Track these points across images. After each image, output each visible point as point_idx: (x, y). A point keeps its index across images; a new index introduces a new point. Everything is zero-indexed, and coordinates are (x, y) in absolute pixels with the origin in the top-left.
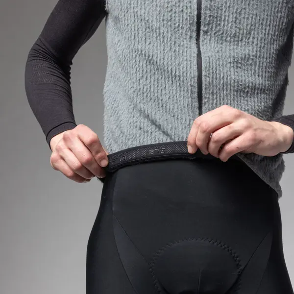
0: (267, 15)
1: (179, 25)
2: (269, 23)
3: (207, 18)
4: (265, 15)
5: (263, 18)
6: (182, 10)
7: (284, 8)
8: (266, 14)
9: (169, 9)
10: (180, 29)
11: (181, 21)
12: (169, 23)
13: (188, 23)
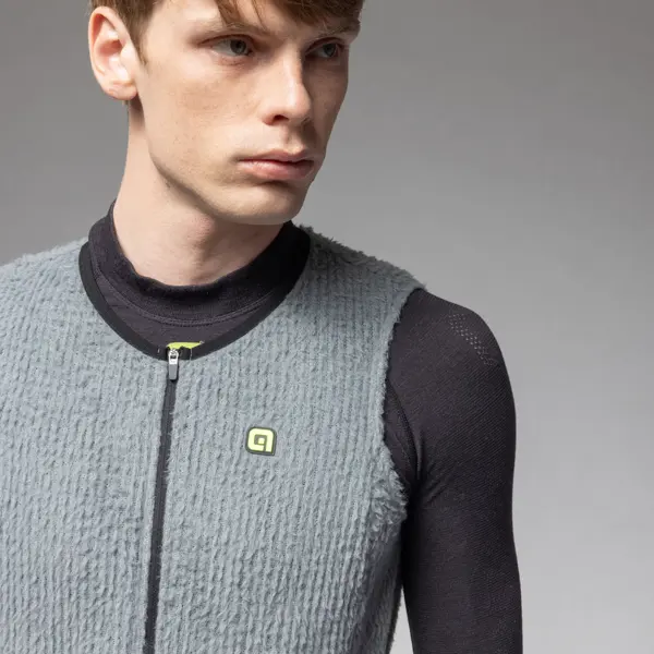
0: (318, 563)
1: (106, 590)
2: (319, 581)
3: (172, 571)
4: (313, 564)
5: (308, 572)
6: (116, 552)
7: (361, 538)
8: (315, 558)
9: (85, 548)
10: (108, 598)
11: (111, 581)
12: (83, 586)
13: (129, 583)
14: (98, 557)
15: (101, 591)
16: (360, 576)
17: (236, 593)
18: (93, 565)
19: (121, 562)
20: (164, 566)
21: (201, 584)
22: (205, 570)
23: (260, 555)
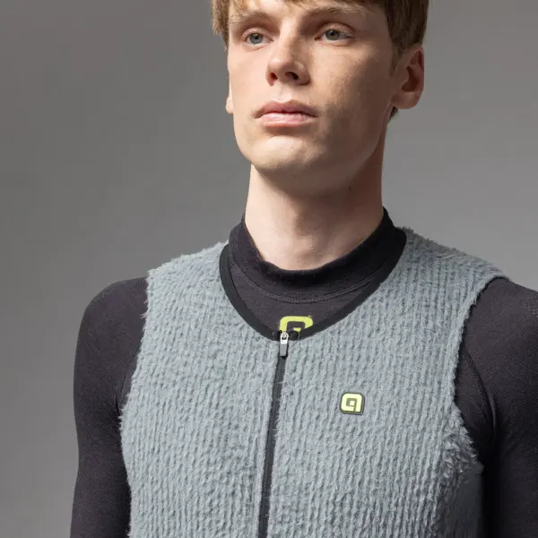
14: (219, 497)
15: (221, 524)
16: (433, 516)
17: (329, 529)
18: (215, 503)
19: (237, 502)
20: (272, 507)
21: (301, 522)
22: (305, 510)
23: (348, 497)
